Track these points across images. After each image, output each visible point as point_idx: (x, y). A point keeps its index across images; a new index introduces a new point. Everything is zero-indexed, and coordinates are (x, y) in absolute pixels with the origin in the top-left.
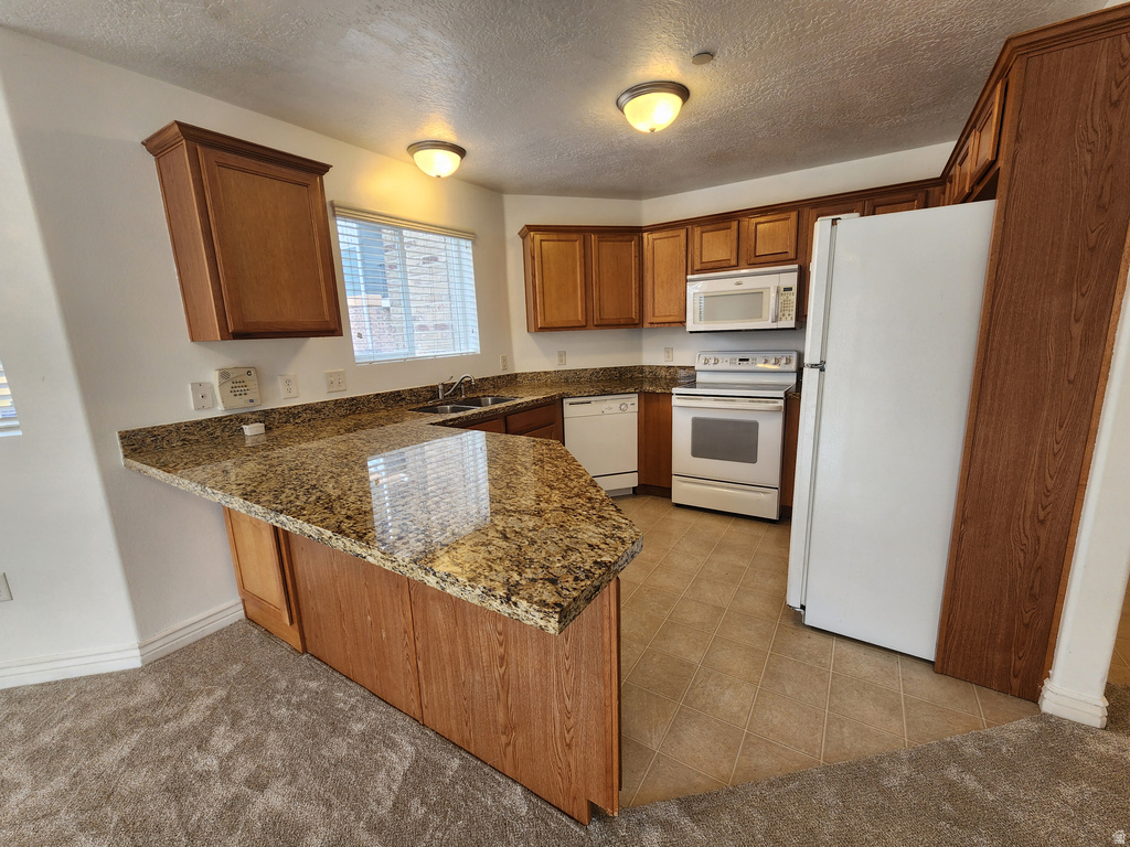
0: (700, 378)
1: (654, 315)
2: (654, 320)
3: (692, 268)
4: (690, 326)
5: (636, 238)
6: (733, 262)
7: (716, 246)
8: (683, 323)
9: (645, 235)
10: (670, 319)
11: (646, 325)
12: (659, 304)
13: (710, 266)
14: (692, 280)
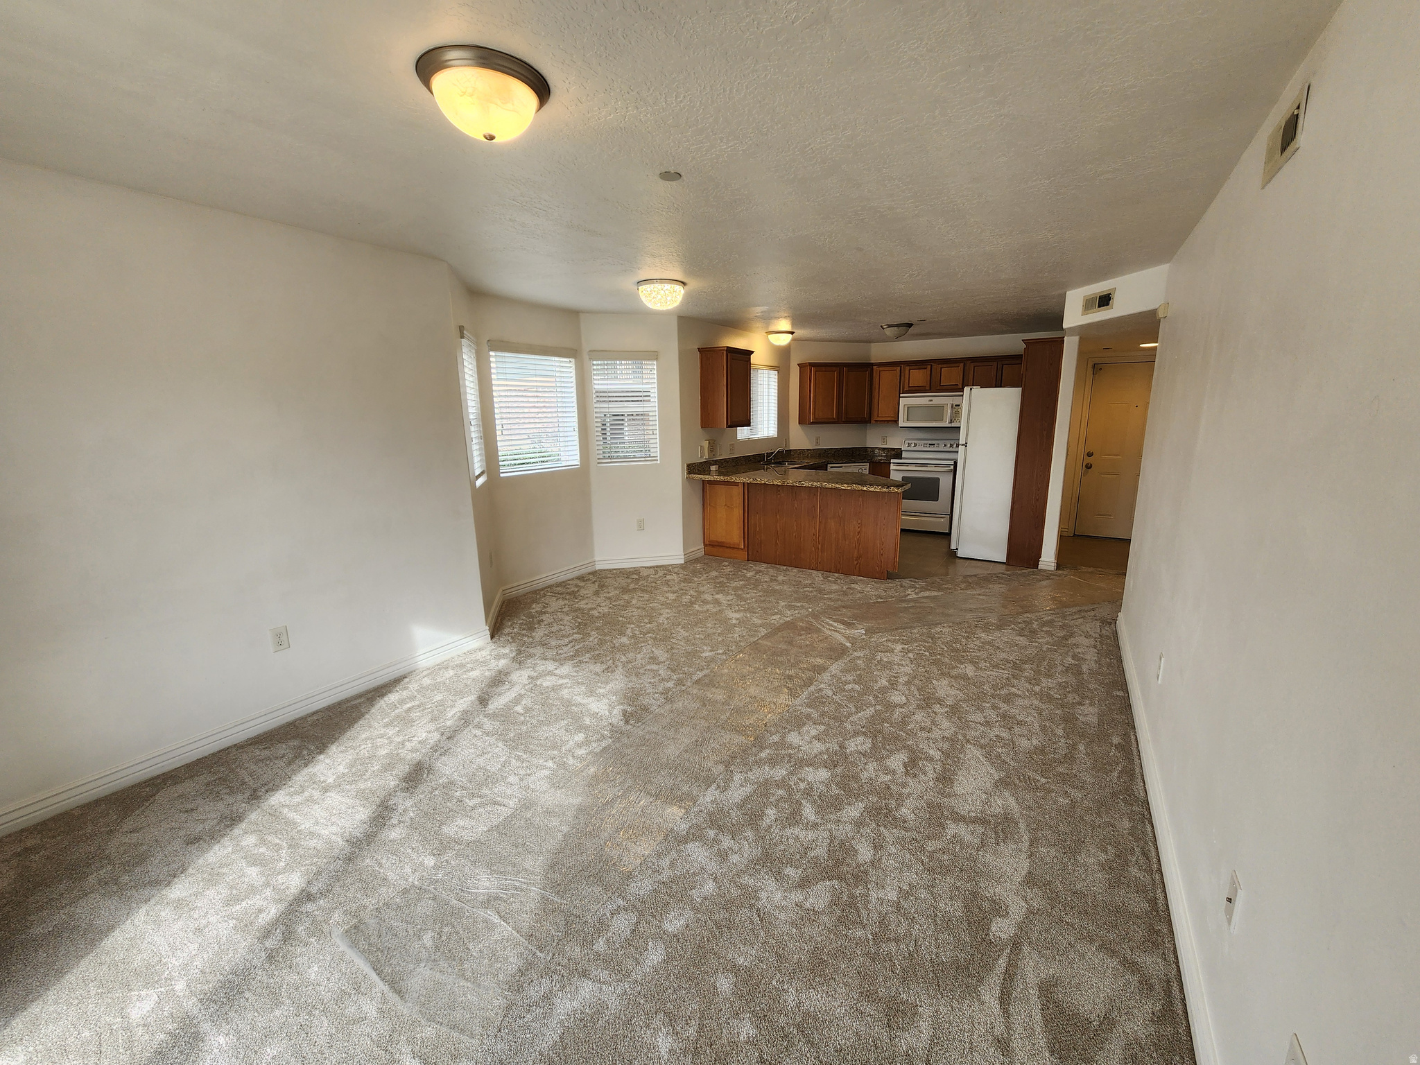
0: (904, 455)
1: (878, 416)
2: (878, 419)
3: (903, 389)
4: (901, 424)
5: (869, 369)
6: (928, 388)
7: (918, 377)
8: (897, 421)
9: (875, 367)
10: (889, 419)
11: (873, 422)
12: (883, 410)
13: (914, 389)
14: (903, 397)
